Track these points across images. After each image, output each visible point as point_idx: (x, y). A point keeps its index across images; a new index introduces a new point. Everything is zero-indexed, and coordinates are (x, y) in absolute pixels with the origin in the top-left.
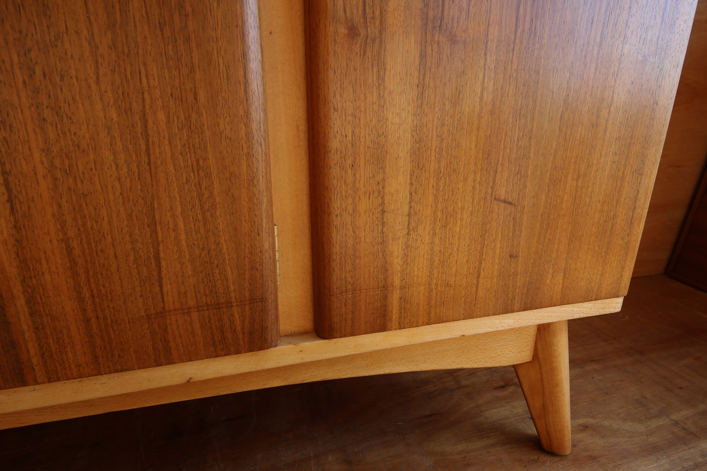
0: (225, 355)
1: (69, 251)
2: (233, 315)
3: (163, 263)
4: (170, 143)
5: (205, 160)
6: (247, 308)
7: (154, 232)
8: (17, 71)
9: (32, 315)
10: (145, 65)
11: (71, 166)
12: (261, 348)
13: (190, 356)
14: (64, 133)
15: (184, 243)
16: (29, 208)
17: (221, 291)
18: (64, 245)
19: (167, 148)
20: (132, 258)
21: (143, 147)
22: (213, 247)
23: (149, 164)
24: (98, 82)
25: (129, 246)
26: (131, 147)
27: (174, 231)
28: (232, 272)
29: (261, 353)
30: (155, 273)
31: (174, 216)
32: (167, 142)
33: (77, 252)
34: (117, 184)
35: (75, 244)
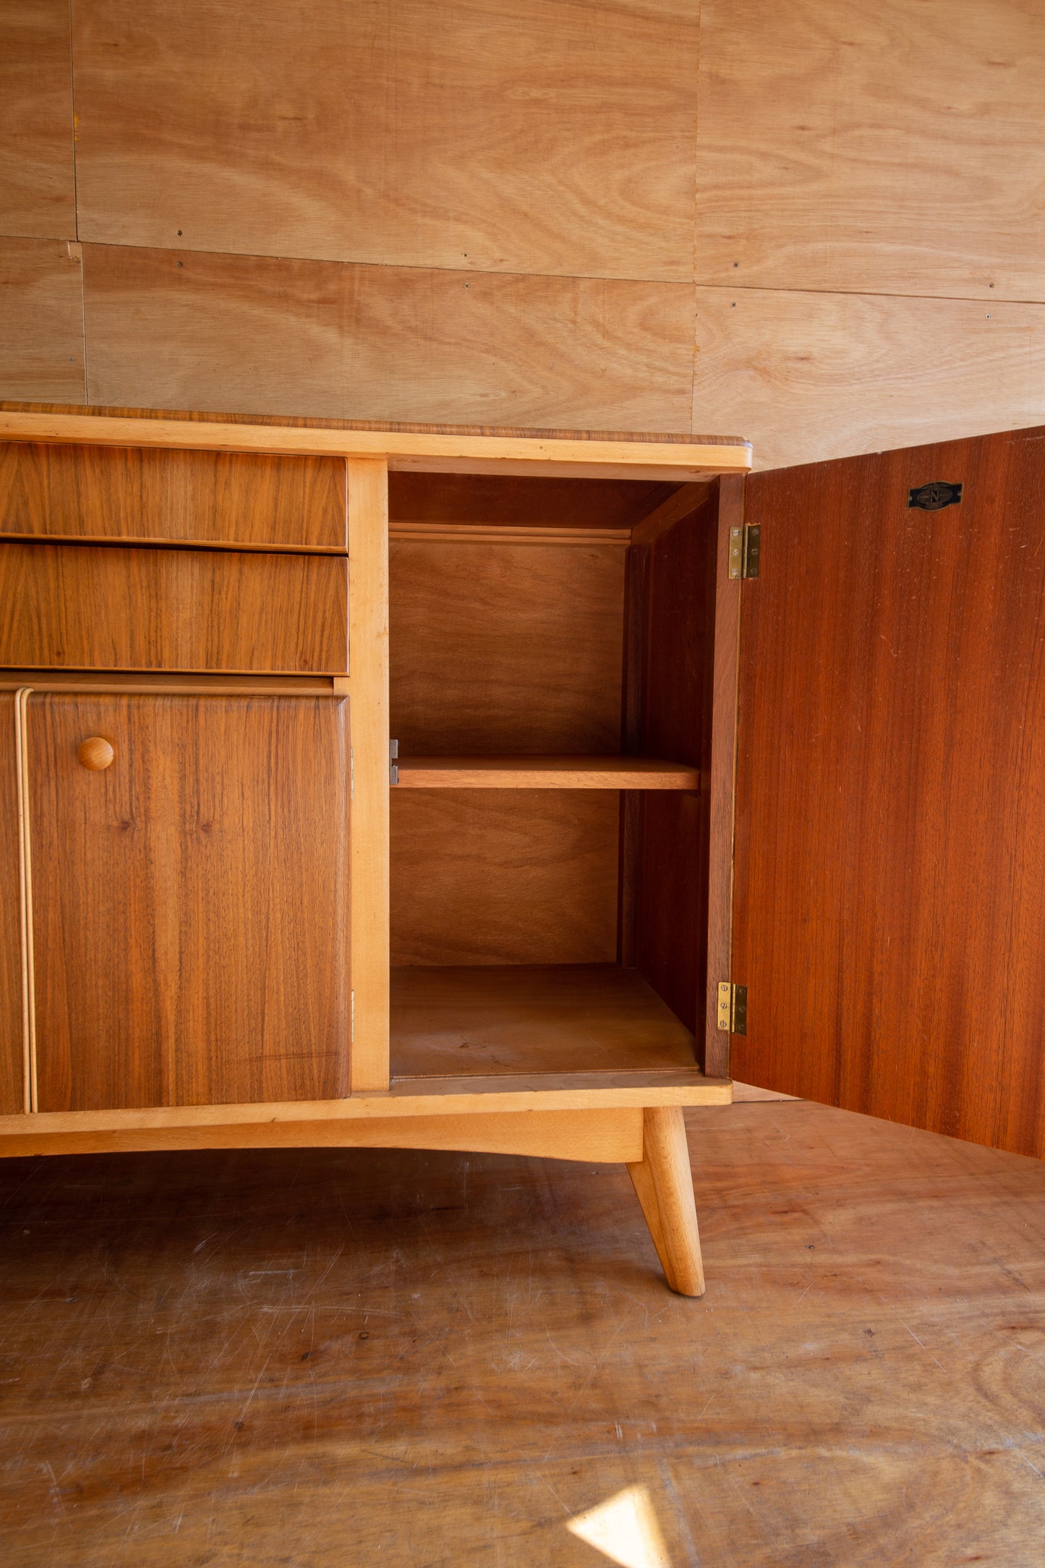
0: (303, 1100)
1: (208, 1005)
2: (312, 1065)
3: (266, 1018)
4: (282, 932)
5: (303, 942)
6: (324, 1060)
7: (264, 994)
8: (200, 892)
9: (176, 1051)
10: (273, 884)
11: (219, 947)
12: (333, 1098)
13: (277, 1098)
14: (219, 927)
15: (282, 1004)
16: (190, 975)
17: (305, 1043)
18: (205, 1001)
19: (280, 936)
20: (246, 1012)
21: (264, 935)
22: (302, 1007)
23: (266, 946)
24: (243, 896)
25: (245, 1004)
26: (257, 935)
27: (277, 993)
28: (314, 1028)
29: (333, 1102)
30: (260, 1025)
31: (278, 983)
32: (279, 931)
33: (212, 1006)
34: (245, 959)
35: (212, 1000)
